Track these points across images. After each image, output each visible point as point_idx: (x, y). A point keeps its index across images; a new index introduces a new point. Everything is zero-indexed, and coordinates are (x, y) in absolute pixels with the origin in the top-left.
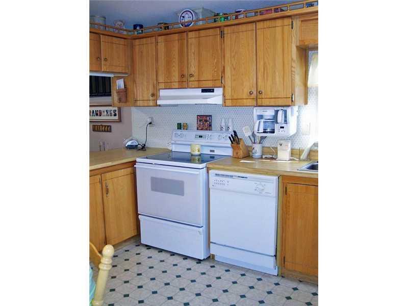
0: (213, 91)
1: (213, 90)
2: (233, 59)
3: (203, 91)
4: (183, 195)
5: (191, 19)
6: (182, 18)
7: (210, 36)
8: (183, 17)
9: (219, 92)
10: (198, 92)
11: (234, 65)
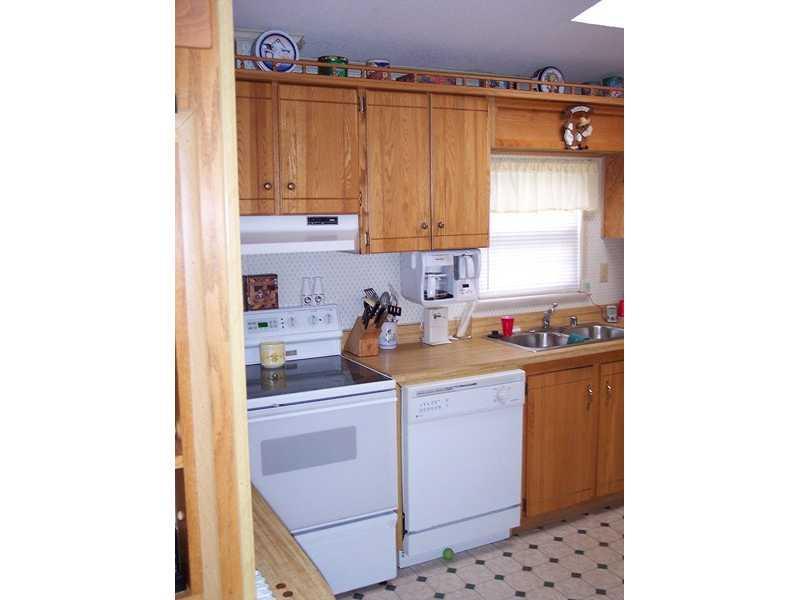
0: (335, 221)
1: (336, 219)
2: (387, 158)
3: (311, 221)
4: (354, 458)
5: (291, 56)
6: (264, 47)
7: (335, 103)
8: (269, 46)
9: (349, 223)
10: (299, 224)
11: (390, 169)
